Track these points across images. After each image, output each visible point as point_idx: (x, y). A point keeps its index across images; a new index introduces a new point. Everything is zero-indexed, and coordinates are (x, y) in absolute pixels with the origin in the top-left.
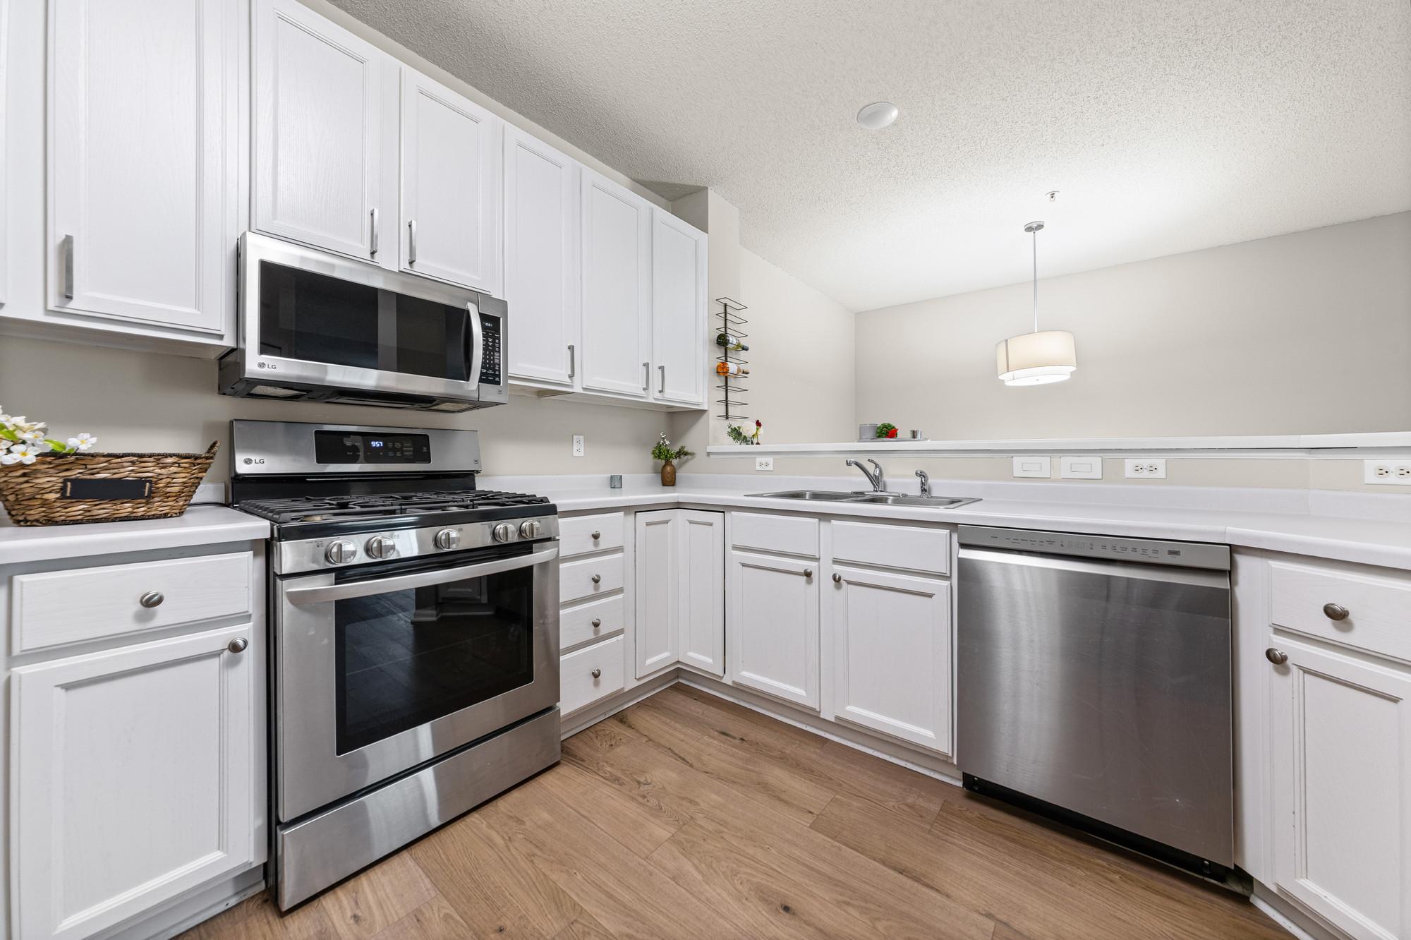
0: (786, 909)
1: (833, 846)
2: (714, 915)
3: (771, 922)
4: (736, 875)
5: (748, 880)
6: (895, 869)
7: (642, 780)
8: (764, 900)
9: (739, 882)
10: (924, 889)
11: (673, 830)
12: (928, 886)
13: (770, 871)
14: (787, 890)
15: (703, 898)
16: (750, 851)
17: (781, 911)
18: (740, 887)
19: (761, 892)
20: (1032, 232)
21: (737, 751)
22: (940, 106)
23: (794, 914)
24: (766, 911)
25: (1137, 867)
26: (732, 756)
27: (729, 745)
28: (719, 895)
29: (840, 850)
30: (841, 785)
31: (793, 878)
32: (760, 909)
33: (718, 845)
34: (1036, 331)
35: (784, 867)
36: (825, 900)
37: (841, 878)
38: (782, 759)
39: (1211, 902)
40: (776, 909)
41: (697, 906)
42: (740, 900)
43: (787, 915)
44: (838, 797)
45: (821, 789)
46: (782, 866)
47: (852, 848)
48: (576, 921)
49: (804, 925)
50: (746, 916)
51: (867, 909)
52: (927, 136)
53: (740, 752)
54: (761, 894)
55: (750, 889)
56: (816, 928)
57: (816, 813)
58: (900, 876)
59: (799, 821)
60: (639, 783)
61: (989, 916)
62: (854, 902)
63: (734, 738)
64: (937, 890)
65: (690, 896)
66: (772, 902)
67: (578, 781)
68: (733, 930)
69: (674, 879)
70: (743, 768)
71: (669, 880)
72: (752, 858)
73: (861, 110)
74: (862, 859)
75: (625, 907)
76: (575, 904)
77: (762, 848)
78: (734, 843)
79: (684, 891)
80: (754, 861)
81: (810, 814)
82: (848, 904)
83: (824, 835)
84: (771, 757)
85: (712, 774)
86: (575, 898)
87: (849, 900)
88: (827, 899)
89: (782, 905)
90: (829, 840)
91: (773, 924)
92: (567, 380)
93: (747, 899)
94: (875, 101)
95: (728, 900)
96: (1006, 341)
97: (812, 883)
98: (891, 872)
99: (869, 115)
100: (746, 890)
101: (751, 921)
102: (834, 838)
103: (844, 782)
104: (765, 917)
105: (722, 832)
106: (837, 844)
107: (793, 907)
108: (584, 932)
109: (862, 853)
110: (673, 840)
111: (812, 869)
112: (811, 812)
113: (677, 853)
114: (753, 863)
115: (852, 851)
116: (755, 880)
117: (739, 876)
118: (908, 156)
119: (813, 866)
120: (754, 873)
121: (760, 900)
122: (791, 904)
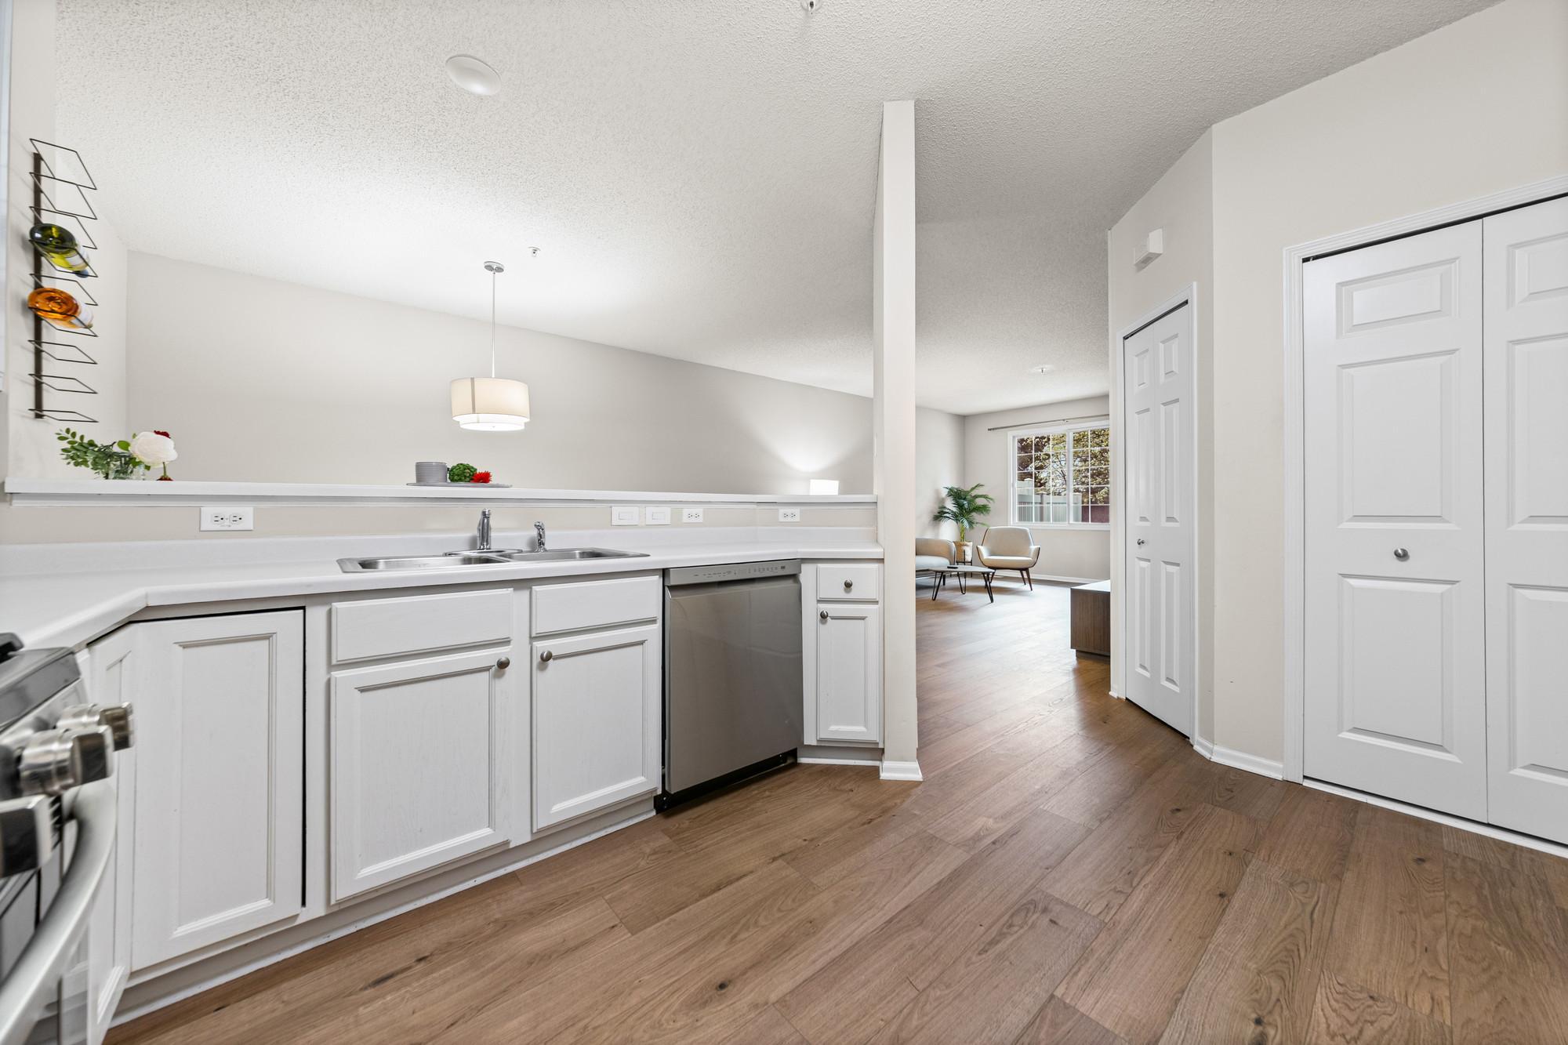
0: (722, 986)
1: (668, 924)
3: (732, 1004)
4: (661, 1024)
5: (674, 1013)
6: (714, 891)
8: (705, 1004)
9: (672, 1023)
10: (741, 882)
12: (738, 879)
13: (671, 988)
14: (702, 978)
16: (634, 1000)
17: (723, 991)
18: (678, 1025)
19: (694, 1003)
20: (492, 272)
21: (442, 972)
22: (536, 121)
23: (730, 981)
24: (718, 1006)
25: (765, 782)
26: (444, 982)
27: (418, 980)
29: (675, 920)
30: (593, 889)
31: (690, 969)
32: (712, 1011)
34: (493, 376)
35: (672, 973)
36: (724, 952)
37: (705, 932)
38: (505, 926)
39: (794, 773)
40: (719, 995)
42: (696, 1028)
43: (730, 988)
44: (607, 897)
45: (586, 907)
46: (668, 976)
47: (677, 911)
49: (745, 977)
50: (718, 1026)
51: (744, 925)
52: (497, 133)
53: (448, 969)
54: (697, 1004)
55: (687, 1014)
56: (751, 968)
57: (617, 923)
58: (721, 892)
59: (619, 941)
61: (774, 859)
62: (735, 931)
63: (409, 968)
64: (744, 876)
66: (710, 997)
70: (483, 975)
72: (645, 1001)
73: (465, 56)
74: (693, 909)
77: (636, 988)
78: (611, 1016)
80: (650, 1001)
81: (615, 928)
82: (735, 936)
83: (649, 926)
84: (490, 937)
85: (463, 1016)
87: (732, 934)
88: (724, 950)
89: (716, 989)
90: (659, 924)
91: (735, 1003)
93: (697, 1021)
94: (489, 64)
96: (472, 379)
97: (702, 956)
98: (716, 895)
99: (466, 65)
100: (685, 1018)
101: (725, 1023)
102: (658, 920)
103: (592, 884)
104: (725, 1008)
105: (585, 1027)
106: (667, 920)
107: (723, 980)
109: (686, 906)
111: (685, 951)
112: (613, 927)
114: (652, 1003)
115: (681, 912)
116: (676, 1006)
117: (663, 1021)
118: (458, 134)
119: (682, 948)
120: (667, 1003)
121: (704, 1008)
122: (719, 980)
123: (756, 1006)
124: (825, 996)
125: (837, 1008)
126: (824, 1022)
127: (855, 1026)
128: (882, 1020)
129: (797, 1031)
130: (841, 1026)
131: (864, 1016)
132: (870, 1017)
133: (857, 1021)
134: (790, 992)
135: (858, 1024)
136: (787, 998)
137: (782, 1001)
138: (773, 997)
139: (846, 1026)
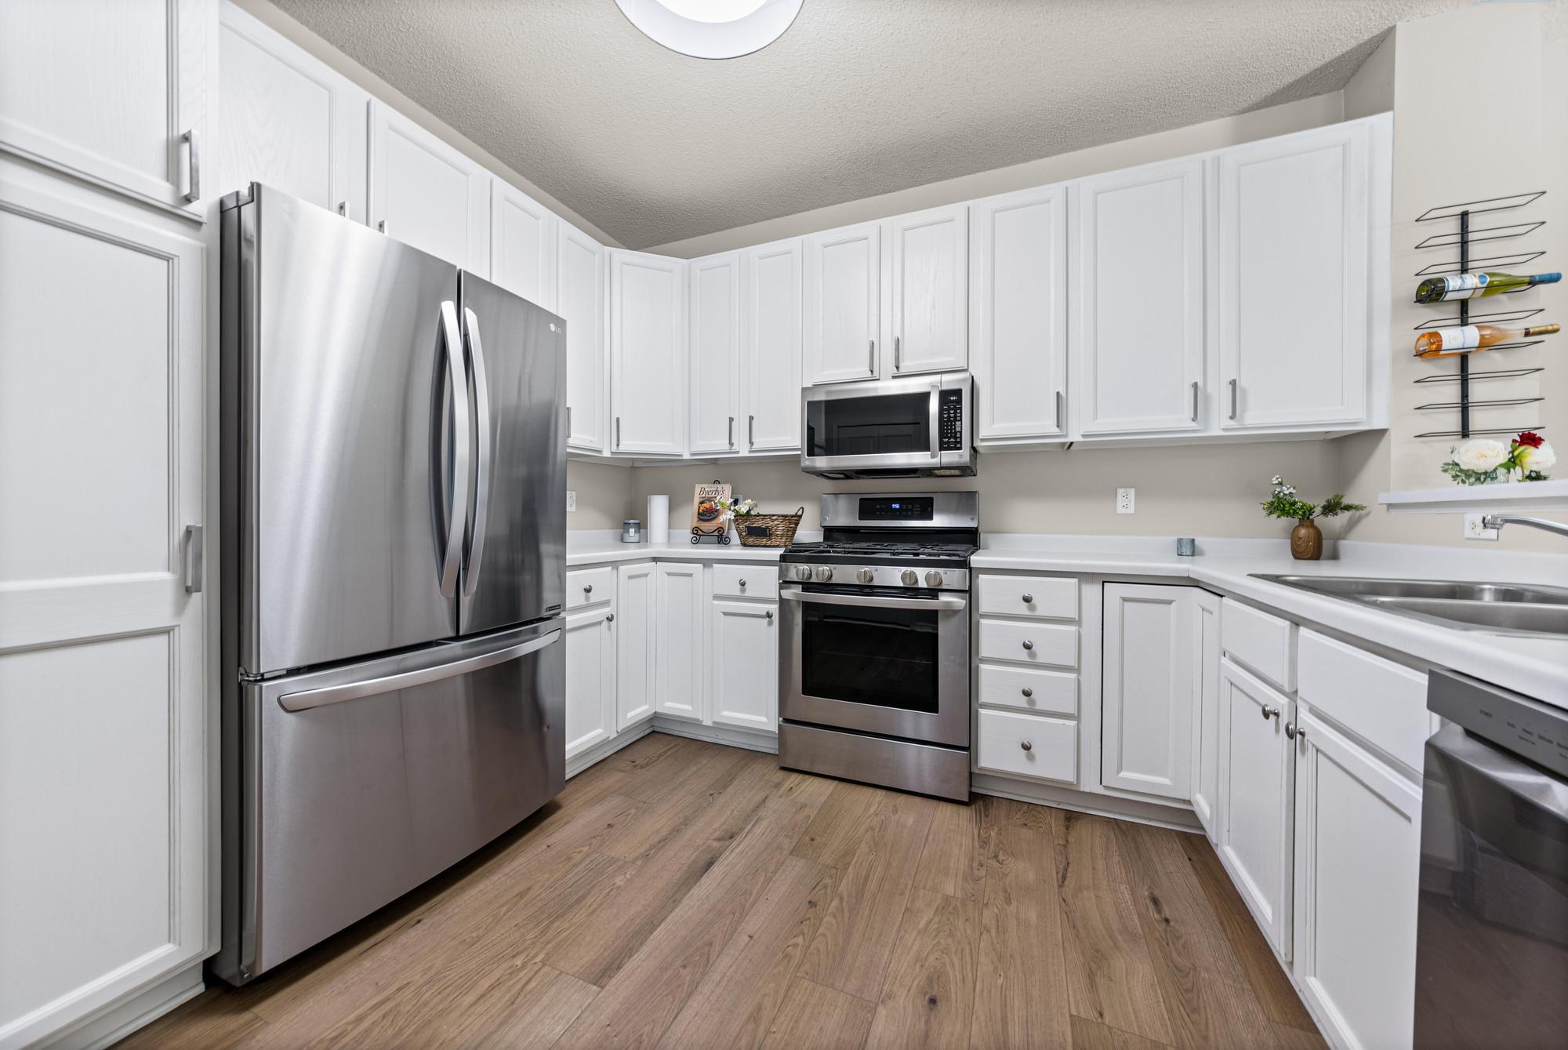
0: (933, 1001)
2: (890, 945)
3: (910, 990)
4: (943, 952)
5: (945, 964)
7: (1001, 857)
8: (929, 981)
9: (938, 957)
11: (959, 894)
13: (971, 981)
14: (956, 1001)
15: (902, 933)
16: (983, 960)
17: (927, 997)
18: (932, 959)
19: (939, 977)
23: (931, 1009)
24: (919, 984)
28: (913, 944)
31: (977, 1004)
32: (918, 979)
33: (969, 932)
35: (983, 994)
36: (970, 1036)
38: (1178, 970)
40: (926, 993)
41: (891, 931)
42: (917, 961)
43: (926, 1003)
46: (983, 992)
48: (837, 869)
49: (922, 1020)
50: (903, 969)
53: (1137, 923)
54: (936, 978)
55: (935, 968)
56: (927, 1031)
57: (1107, 1020)
59: (1073, 1002)
60: (996, 857)
65: (898, 924)
66: (932, 988)
67: (961, 822)
68: (884, 961)
69: (907, 909)
70: (1110, 932)
71: (904, 907)
72: (975, 963)
75: (862, 890)
76: (849, 864)
78: (981, 943)
79: (900, 919)
80: (972, 966)
81: (1097, 1015)
85: (1067, 905)
86: (853, 863)
88: (972, 1040)
89: (935, 997)
91: (908, 993)
92: (1055, 430)
93: (922, 966)
95: (912, 953)
97: (982, 1021)
100: (932, 964)
101: (901, 974)
104: (912, 984)
105: (988, 932)
107: (939, 1008)
108: (831, 875)
110: (947, 900)
112: (1101, 1014)
113: (936, 905)
114: (970, 966)
116: (949, 970)
117: (945, 956)
120: (957, 968)
121: (928, 978)
122: (941, 1006)
123: (889, 996)
124: (837, 1033)
125: (820, 1026)
126: (824, 1007)
127: (796, 1015)
128: (774, 1032)
129: (842, 991)
130: (808, 1010)
131: (792, 1029)
132: (787, 1030)
133: (796, 1022)
134: (871, 1023)
135: (794, 1019)
136: (869, 1015)
137: (873, 1011)
138: (882, 1011)
139: (804, 1012)
